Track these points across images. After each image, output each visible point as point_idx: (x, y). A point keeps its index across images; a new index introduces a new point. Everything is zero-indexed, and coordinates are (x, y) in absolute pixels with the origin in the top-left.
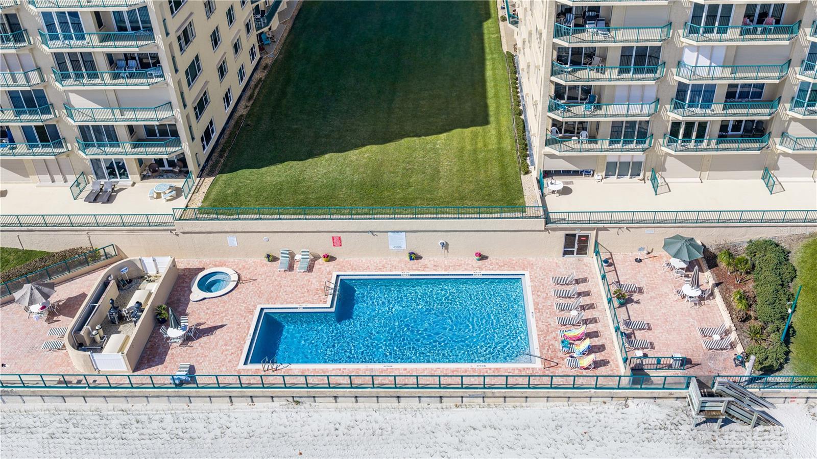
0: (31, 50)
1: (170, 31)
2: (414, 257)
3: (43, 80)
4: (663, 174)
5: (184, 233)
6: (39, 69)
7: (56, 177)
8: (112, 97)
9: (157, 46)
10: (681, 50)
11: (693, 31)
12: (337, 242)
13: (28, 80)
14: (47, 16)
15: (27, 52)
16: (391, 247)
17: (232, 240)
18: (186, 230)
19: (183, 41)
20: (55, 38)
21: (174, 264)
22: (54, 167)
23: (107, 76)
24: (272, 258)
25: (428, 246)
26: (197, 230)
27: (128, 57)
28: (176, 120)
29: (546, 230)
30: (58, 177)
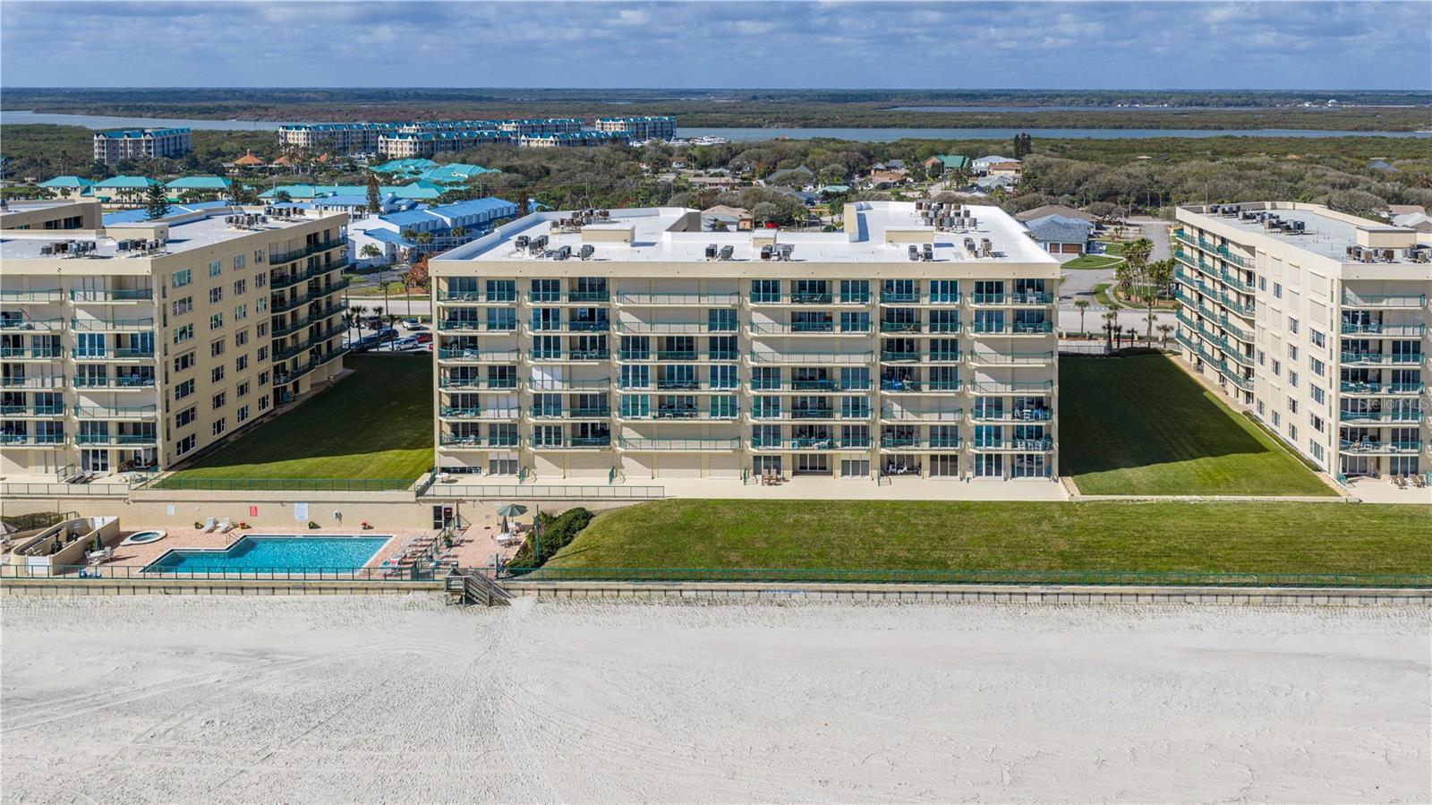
0: (63, 362)
1: (169, 352)
2: (313, 526)
3: (64, 385)
4: (535, 471)
5: (134, 501)
6: (64, 377)
7: (49, 468)
8: (112, 399)
9: (155, 361)
10: (530, 369)
11: (537, 355)
12: (254, 512)
13: (53, 385)
14: (82, 337)
15: (59, 363)
16: (296, 518)
17: (171, 509)
18: (137, 498)
19: (180, 364)
20: (82, 353)
21: (117, 522)
22: (51, 458)
23: (112, 383)
24: (198, 526)
25: (325, 515)
26: (145, 498)
27: (134, 369)
28: (156, 420)
29: (417, 501)
30: (52, 469)
